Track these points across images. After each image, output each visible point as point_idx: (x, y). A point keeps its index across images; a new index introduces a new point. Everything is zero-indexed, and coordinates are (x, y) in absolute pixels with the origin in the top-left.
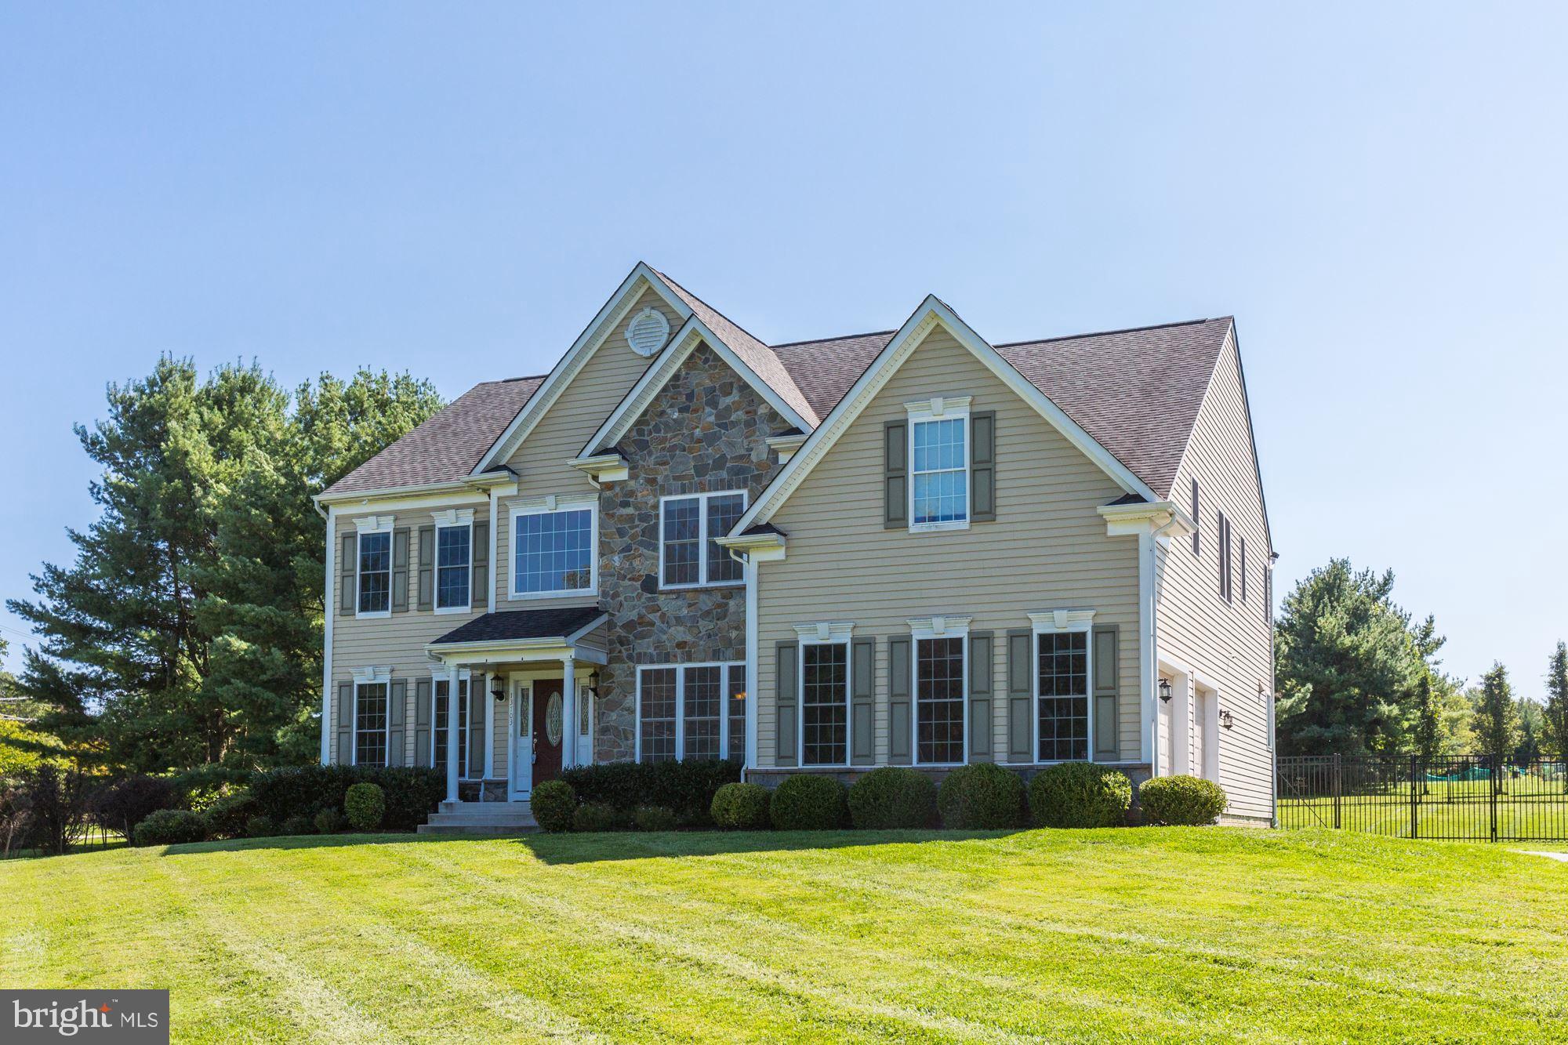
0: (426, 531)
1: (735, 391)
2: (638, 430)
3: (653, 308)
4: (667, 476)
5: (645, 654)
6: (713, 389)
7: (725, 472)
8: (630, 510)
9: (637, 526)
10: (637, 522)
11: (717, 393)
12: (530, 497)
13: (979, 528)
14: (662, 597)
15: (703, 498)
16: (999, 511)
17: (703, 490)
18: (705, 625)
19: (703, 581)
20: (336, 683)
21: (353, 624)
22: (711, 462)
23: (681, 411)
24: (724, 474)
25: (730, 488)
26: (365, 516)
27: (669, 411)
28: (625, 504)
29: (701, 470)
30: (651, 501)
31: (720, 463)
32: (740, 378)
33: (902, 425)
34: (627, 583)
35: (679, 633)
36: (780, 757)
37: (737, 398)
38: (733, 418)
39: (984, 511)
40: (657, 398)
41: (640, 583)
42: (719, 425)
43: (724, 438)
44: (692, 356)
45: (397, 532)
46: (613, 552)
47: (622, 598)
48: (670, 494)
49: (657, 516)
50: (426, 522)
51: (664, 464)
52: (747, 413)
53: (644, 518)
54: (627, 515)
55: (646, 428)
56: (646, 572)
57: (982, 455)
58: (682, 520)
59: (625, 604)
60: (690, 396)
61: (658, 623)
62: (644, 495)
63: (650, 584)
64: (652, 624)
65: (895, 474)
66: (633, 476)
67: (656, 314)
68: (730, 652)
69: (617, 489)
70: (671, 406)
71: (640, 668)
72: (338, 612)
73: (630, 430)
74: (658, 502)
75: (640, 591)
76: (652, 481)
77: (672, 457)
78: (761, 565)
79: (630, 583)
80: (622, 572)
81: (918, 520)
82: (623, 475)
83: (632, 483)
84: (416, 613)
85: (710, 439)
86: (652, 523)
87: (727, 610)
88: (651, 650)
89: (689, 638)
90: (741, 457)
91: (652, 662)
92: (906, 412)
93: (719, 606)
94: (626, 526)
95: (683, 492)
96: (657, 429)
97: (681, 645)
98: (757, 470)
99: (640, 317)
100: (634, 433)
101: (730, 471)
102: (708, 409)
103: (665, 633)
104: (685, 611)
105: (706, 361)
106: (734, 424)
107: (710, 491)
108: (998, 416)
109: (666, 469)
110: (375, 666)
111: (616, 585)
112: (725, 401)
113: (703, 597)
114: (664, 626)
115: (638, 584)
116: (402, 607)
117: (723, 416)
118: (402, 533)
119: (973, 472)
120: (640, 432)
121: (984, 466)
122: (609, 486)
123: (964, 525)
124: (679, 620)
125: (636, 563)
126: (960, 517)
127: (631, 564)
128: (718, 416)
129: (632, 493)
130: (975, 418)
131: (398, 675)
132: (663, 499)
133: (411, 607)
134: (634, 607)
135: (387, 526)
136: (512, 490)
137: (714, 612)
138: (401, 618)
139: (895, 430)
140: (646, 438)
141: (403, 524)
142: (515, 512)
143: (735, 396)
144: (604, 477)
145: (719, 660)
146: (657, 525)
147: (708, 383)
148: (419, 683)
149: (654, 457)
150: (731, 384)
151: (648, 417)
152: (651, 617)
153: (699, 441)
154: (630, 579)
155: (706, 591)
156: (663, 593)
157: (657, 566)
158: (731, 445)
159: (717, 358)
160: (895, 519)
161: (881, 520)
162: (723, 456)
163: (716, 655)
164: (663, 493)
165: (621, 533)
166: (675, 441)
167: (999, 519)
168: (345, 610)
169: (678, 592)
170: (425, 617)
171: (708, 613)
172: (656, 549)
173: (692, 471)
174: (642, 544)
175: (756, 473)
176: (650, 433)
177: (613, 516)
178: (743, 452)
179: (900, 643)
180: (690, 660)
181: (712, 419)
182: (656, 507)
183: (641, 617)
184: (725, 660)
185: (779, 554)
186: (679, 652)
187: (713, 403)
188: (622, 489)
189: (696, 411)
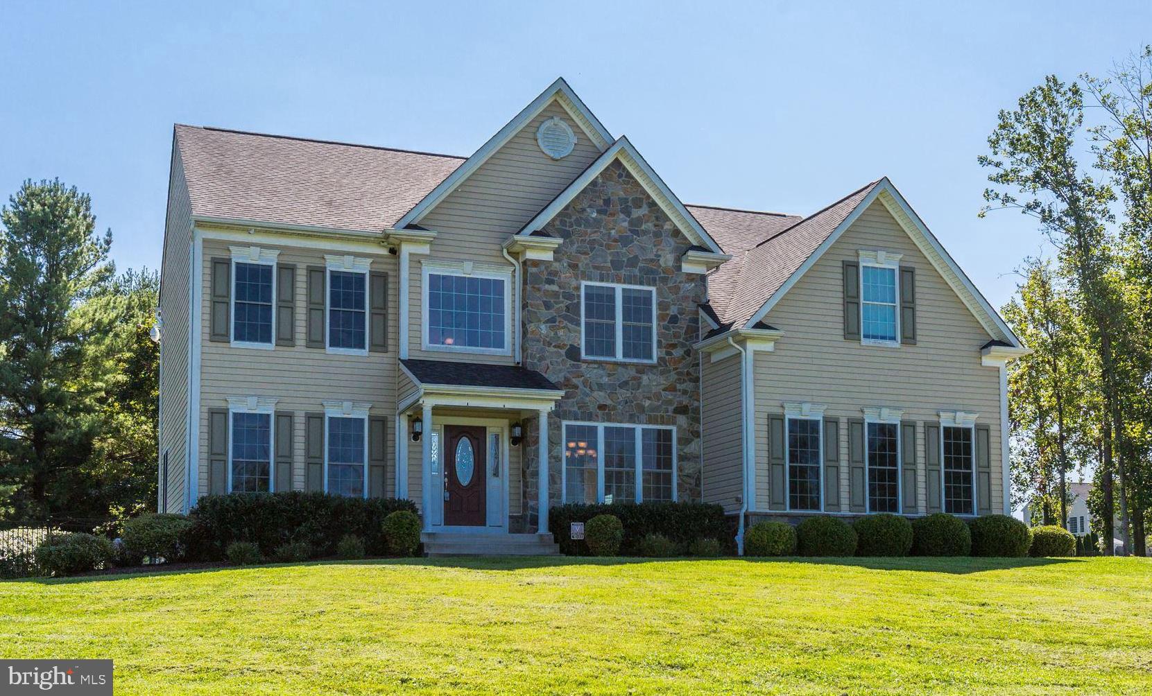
0: (316, 272)
1: (645, 206)
2: (561, 221)
3: (561, 119)
4: (587, 264)
5: (570, 412)
6: (626, 200)
7: (637, 270)
8: (555, 288)
9: (563, 302)
10: (561, 299)
11: (630, 204)
12: (443, 259)
13: (905, 348)
14: (584, 366)
15: (619, 288)
16: (918, 338)
17: (619, 281)
18: (623, 394)
19: (619, 356)
20: (205, 409)
21: (226, 351)
22: (625, 259)
23: (599, 212)
24: (636, 271)
25: (641, 284)
26: (248, 245)
27: (588, 210)
28: (550, 282)
29: (616, 265)
30: (574, 283)
31: (633, 262)
32: (649, 197)
33: (856, 266)
34: (552, 349)
35: (601, 397)
36: (772, 503)
37: (647, 212)
38: (643, 227)
39: (910, 338)
40: (577, 197)
41: (564, 351)
42: (632, 231)
43: (635, 242)
44: (607, 169)
45: (281, 267)
46: (540, 321)
47: (548, 361)
48: (591, 280)
49: (579, 296)
50: (316, 263)
51: (585, 253)
52: (655, 226)
53: (568, 296)
54: (553, 291)
55: (568, 220)
56: (570, 343)
57: (908, 297)
58: (600, 303)
59: (551, 367)
60: (607, 202)
61: (581, 386)
62: (566, 276)
63: (573, 353)
64: (576, 387)
65: (851, 301)
66: (556, 259)
67: (563, 125)
68: (643, 417)
69: (543, 268)
70: (590, 206)
71: (565, 423)
72: (207, 337)
73: (553, 220)
74: (580, 285)
75: (564, 357)
76: (574, 266)
77: (592, 249)
78: (756, 353)
79: (556, 349)
80: (548, 339)
81: (866, 336)
82: (548, 256)
83: (556, 265)
84: (304, 349)
85: (624, 241)
86: (575, 301)
87: (641, 383)
88: (576, 409)
89: (609, 402)
90: (652, 260)
91: (576, 419)
92: (858, 256)
93: (634, 378)
94: (552, 301)
95: (602, 280)
96: (578, 222)
97: (602, 407)
98: (664, 273)
99: (548, 124)
100: (557, 223)
101: (641, 270)
102: (622, 216)
103: (587, 395)
104: (605, 380)
105: (620, 176)
106: (645, 232)
107: (624, 283)
108: (917, 272)
109: (586, 259)
110: (259, 396)
111: (542, 350)
112: (637, 213)
113: (620, 369)
114: (587, 390)
115: (563, 352)
116: (287, 340)
117: (635, 224)
118: (287, 269)
119: (903, 308)
120: (563, 223)
121: (909, 305)
122: (536, 263)
123: (896, 344)
124: (601, 387)
125: (561, 333)
126: (894, 338)
127: (556, 334)
128: (631, 223)
129: (555, 273)
130: (903, 270)
131: (284, 408)
132: (584, 283)
133: (298, 342)
134: (560, 371)
135: (270, 259)
136: (425, 249)
137: (630, 383)
138: (286, 352)
139: (850, 268)
140: (567, 228)
141: (288, 260)
142: (428, 270)
143: (643, 211)
144: (531, 255)
145: (634, 422)
146: (579, 303)
147: (622, 194)
148: (310, 417)
149: (576, 246)
150: (641, 200)
151: (569, 211)
152: (575, 381)
153: (616, 241)
154: (555, 347)
155: (624, 365)
156: (585, 361)
157: (580, 339)
158: (643, 249)
159: (629, 175)
160: (851, 333)
161: (842, 332)
162: (636, 257)
163: (632, 419)
164: (583, 278)
165: (547, 306)
166: (594, 236)
167: (919, 344)
168: (217, 335)
169: (600, 363)
170: (316, 354)
171: (626, 383)
172: (578, 324)
173: (609, 265)
174: (565, 317)
175: (662, 275)
176: (571, 226)
177: (539, 290)
178: (652, 257)
179: (855, 423)
180: (609, 420)
181: (626, 224)
182: (578, 288)
183: (567, 379)
184: (640, 423)
185: (769, 346)
186: (600, 413)
187: (627, 212)
188: (547, 268)
189: (612, 215)
